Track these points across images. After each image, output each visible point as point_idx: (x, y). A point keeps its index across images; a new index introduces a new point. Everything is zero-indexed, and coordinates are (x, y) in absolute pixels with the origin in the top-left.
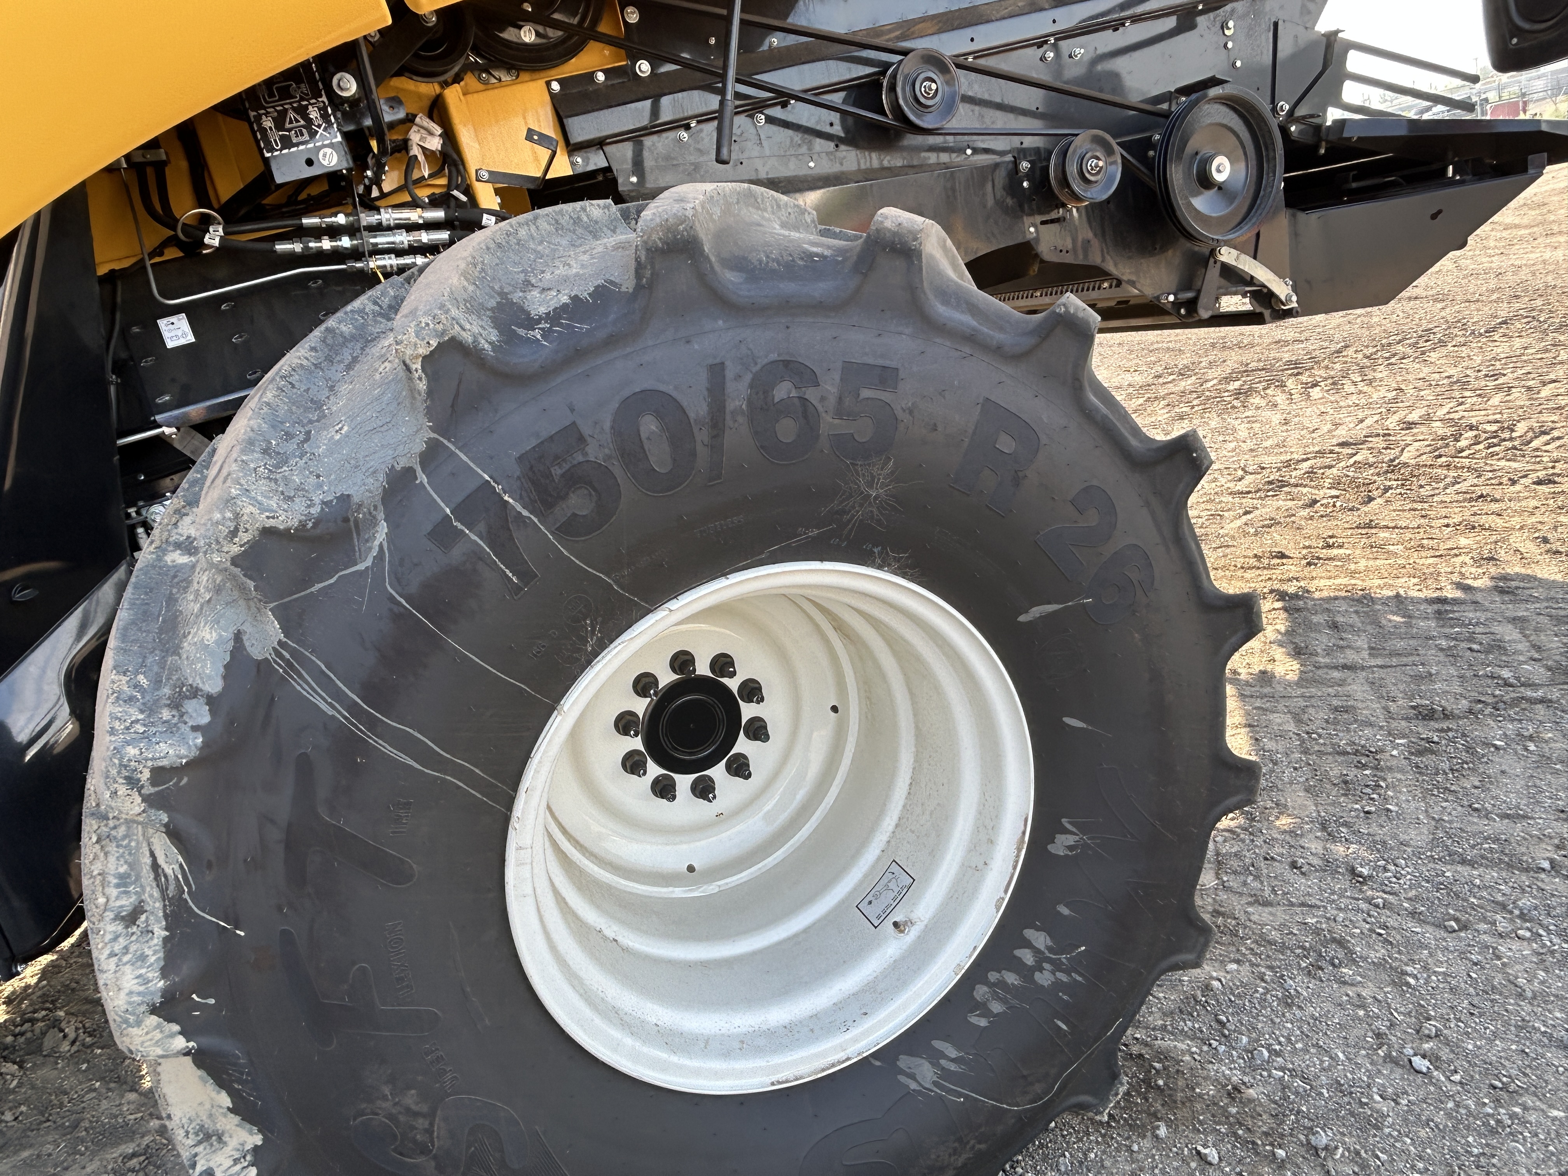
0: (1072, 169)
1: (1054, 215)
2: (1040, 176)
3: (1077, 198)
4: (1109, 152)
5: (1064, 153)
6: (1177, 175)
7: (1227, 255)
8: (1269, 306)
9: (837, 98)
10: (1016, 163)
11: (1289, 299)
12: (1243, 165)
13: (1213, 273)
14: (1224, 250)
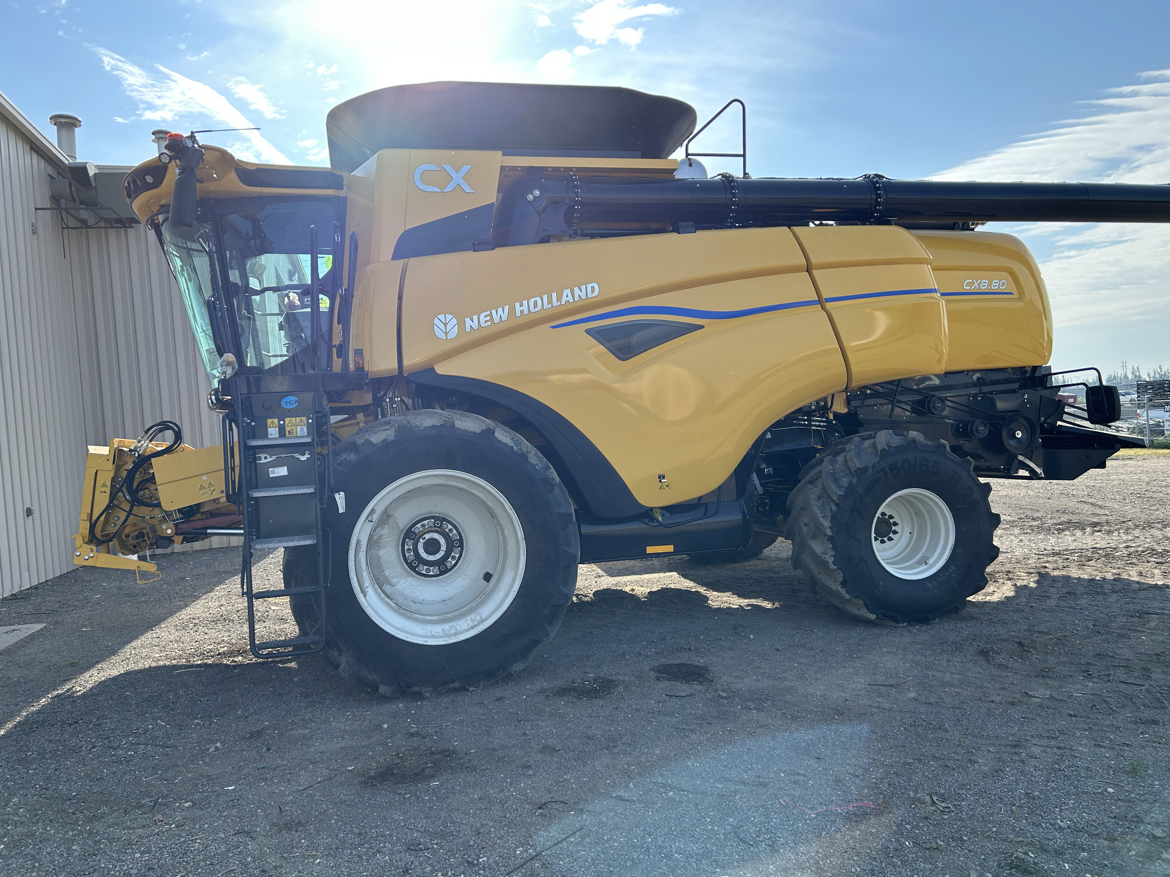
0: (974, 429)
1: (968, 439)
2: (965, 428)
3: (975, 436)
4: (986, 426)
5: (972, 424)
6: (1005, 433)
7: (1021, 458)
8: (1035, 475)
9: (910, 403)
10: (959, 424)
11: (1041, 473)
12: (1026, 434)
13: (1016, 463)
14: (1019, 456)
